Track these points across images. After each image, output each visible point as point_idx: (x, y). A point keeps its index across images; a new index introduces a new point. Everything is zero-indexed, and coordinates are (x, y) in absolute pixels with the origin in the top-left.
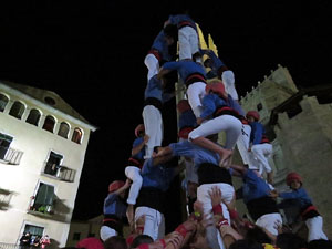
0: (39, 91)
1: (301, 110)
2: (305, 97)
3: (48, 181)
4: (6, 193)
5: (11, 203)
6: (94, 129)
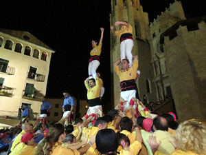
0: (19, 32)
1: (176, 35)
2: (180, 26)
3: (31, 82)
4: (10, 89)
5: (13, 93)
6: (54, 52)
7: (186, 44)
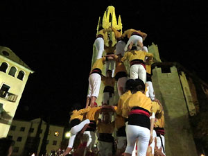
2: (156, 67)
6: (32, 72)
7: (159, 84)
